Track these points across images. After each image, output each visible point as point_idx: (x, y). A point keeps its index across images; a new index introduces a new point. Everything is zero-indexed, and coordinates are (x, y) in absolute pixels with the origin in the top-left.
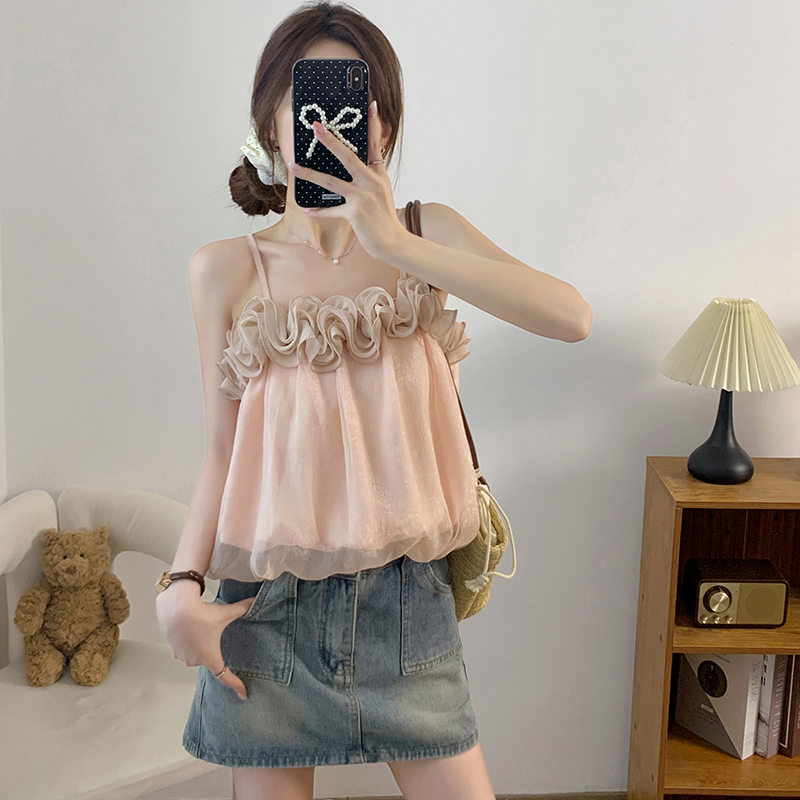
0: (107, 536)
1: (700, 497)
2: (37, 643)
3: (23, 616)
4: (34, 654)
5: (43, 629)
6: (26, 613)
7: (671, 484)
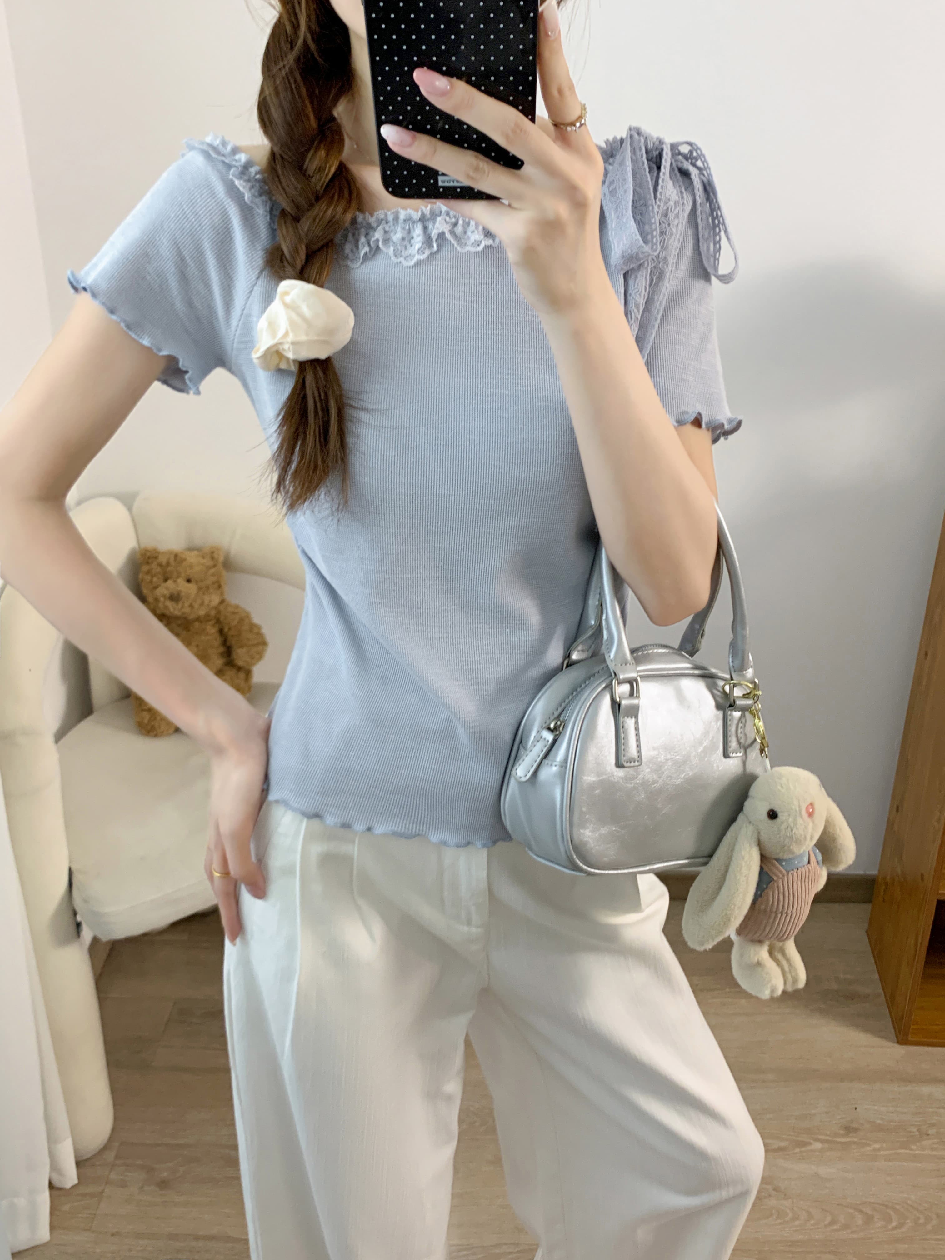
0: (221, 559)
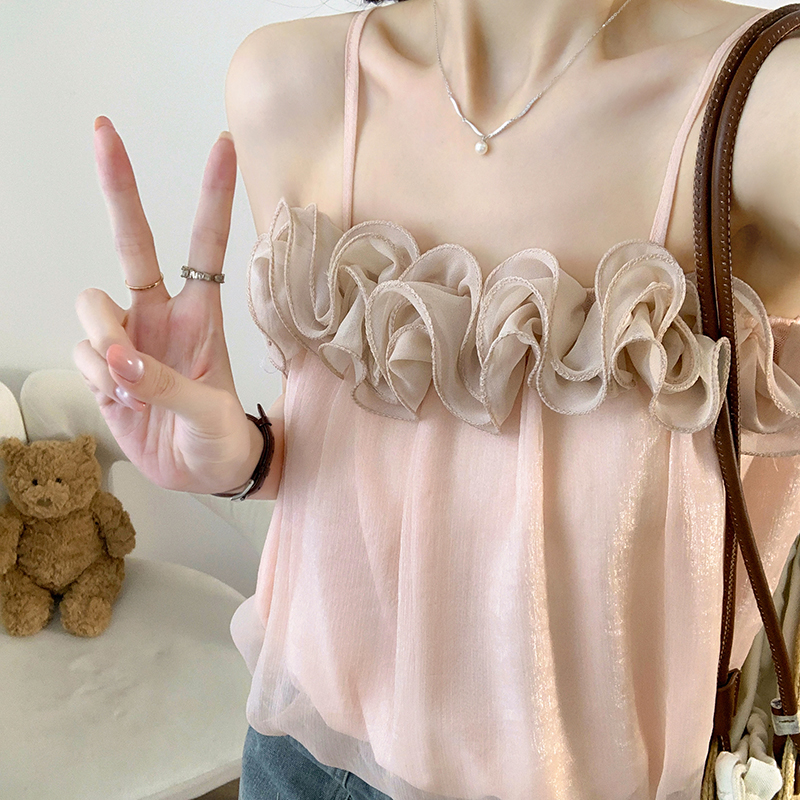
2: (12, 583)
5: (18, 566)
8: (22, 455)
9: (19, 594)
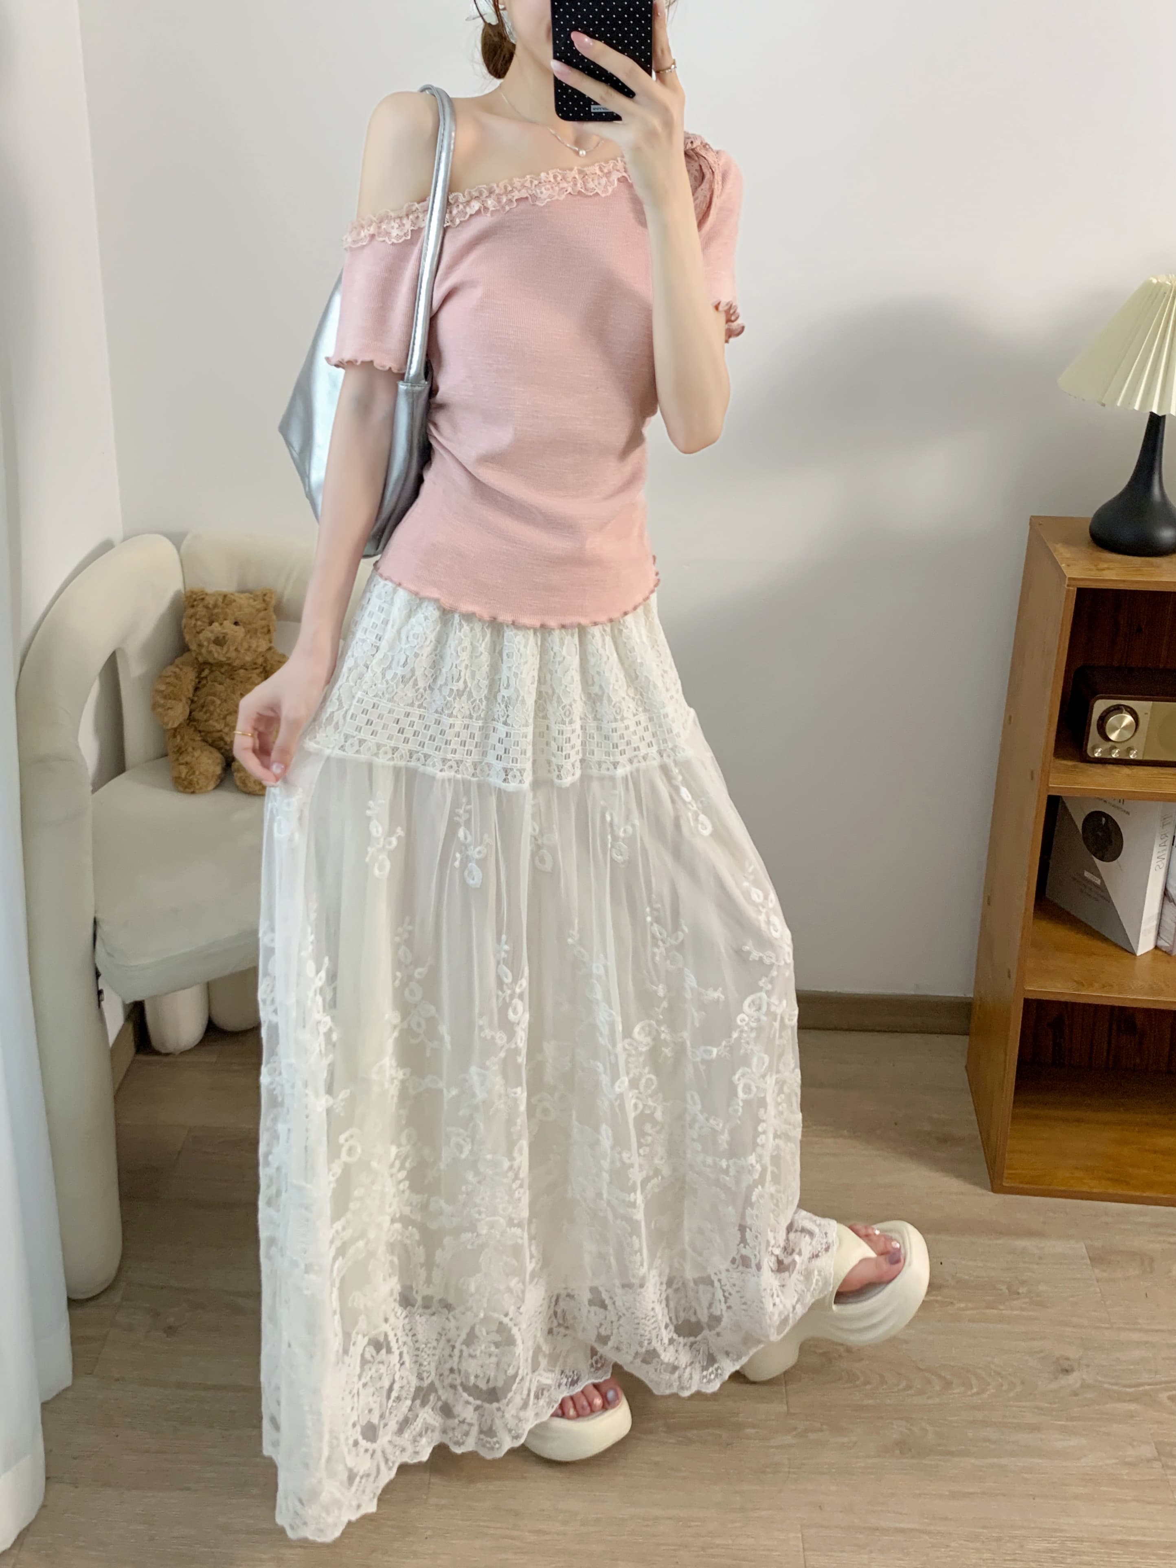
0: (273, 603)
1: (1105, 572)
2: (182, 739)
3: (162, 701)
4: (180, 751)
5: (191, 719)
6: (165, 697)
7: (1063, 554)
8: (203, 599)
9: (190, 749)
